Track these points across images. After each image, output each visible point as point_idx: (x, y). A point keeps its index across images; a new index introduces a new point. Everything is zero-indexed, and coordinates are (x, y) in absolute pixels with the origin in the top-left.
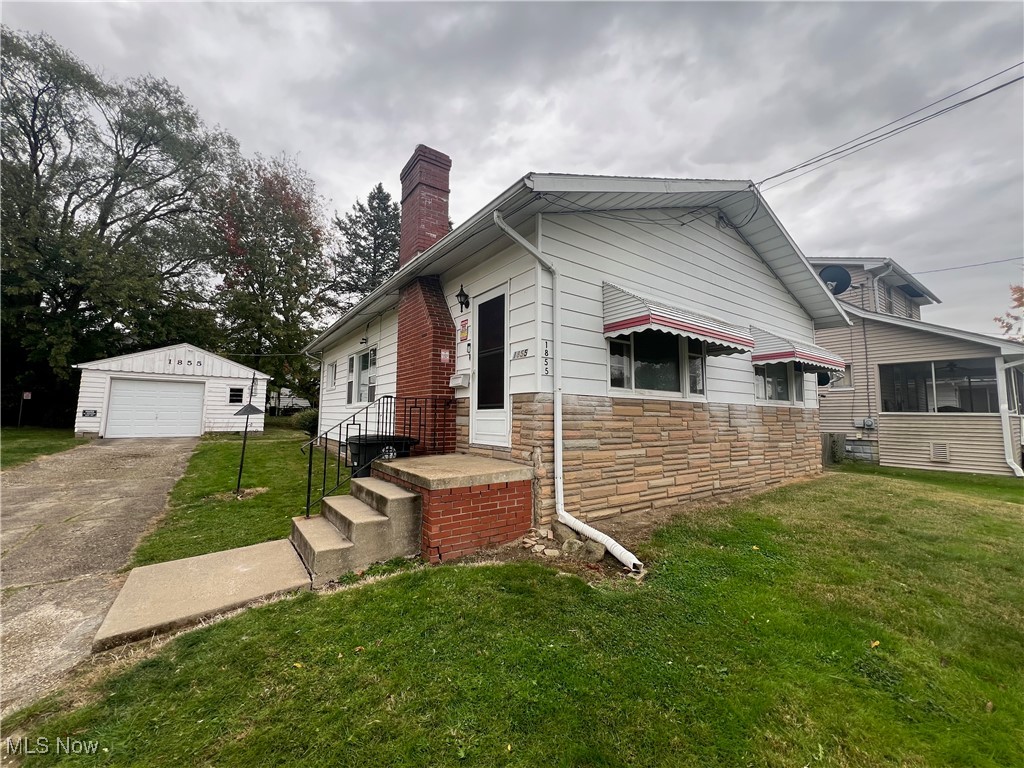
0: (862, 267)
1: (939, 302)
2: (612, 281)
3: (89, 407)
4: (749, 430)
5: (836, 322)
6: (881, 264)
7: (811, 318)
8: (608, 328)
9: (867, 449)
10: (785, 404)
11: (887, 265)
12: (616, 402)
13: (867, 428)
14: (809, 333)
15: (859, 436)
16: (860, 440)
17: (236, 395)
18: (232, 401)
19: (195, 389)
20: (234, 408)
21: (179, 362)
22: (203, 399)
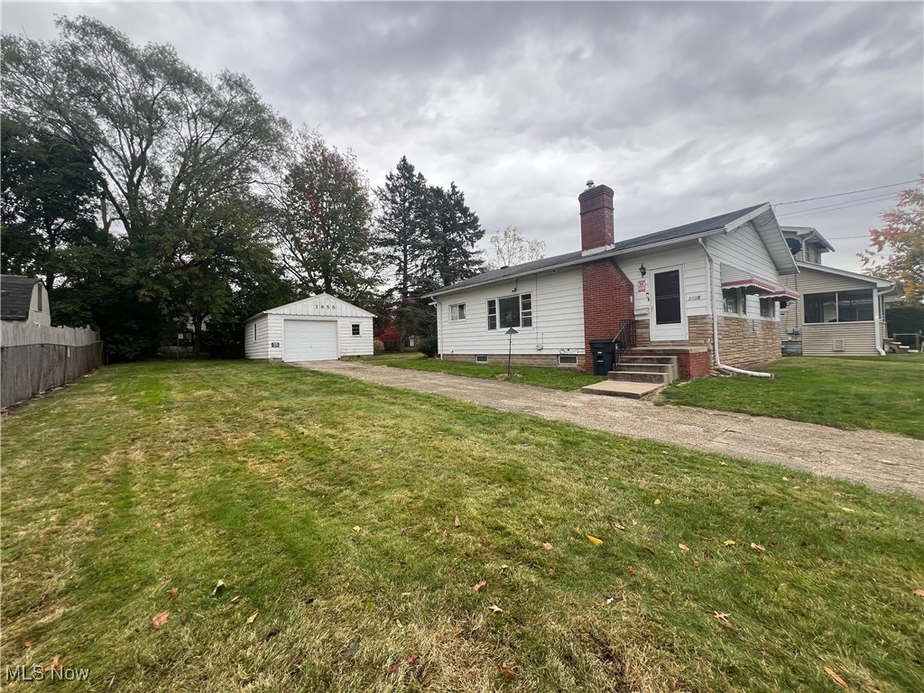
0: (796, 233)
1: (833, 250)
2: (723, 262)
3: (275, 340)
4: (759, 332)
5: (793, 271)
6: (808, 232)
7: (777, 269)
8: (723, 285)
9: (795, 346)
10: (768, 319)
11: (812, 232)
12: (726, 318)
13: (795, 334)
14: (775, 278)
15: (790, 339)
16: (790, 341)
17: (356, 330)
18: (353, 334)
19: (332, 326)
20: (356, 338)
21: (322, 307)
22: (337, 333)
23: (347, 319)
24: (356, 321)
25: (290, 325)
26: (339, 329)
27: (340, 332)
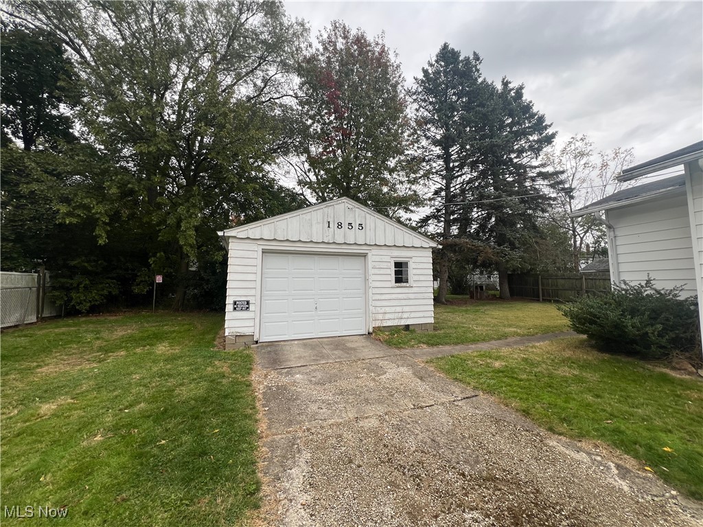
3: (240, 296)
17: (401, 273)
18: (396, 282)
19: (356, 264)
20: (401, 290)
21: (340, 225)
22: (366, 280)
23: (384, 251)
24: (401, 255)
25: (275, 262)
26: (371, 271)
27: (372, 278)
